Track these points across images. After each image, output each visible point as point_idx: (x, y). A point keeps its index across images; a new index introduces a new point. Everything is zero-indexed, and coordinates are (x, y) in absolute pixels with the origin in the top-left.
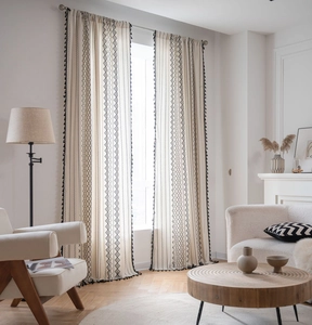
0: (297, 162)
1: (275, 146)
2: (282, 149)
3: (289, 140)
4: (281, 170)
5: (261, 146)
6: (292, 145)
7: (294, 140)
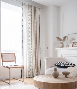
0: (67, 44)
1: (61, 40)
2: (63, 40)
3: (65, 37)
4: (63, 47)
5: (56, 39)
6: (66, 39)
7: (67, 38)
